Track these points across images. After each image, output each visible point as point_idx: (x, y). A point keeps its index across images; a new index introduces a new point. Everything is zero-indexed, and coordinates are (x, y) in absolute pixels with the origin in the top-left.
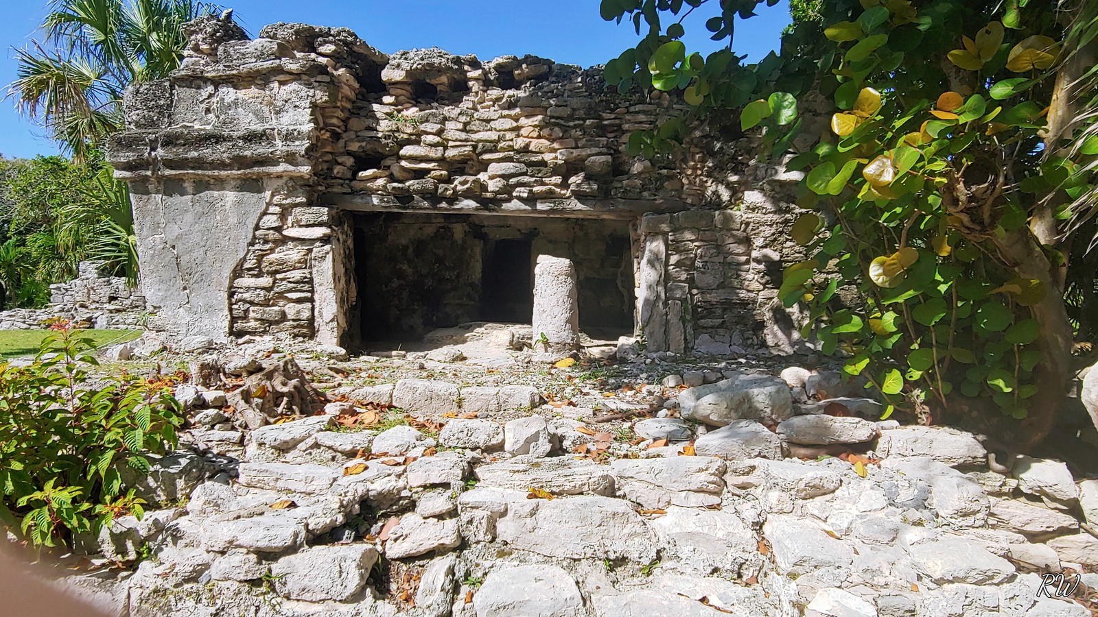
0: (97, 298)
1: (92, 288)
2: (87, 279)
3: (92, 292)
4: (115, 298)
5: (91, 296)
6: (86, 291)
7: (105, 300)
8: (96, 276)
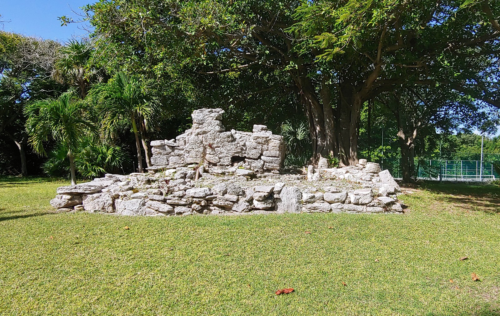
0: (214, 159)
1: (210, 146)
2: (205, 133)
3: (209, 150)
4: (243, 159)
5: (207, 157)
6: (201, 149)
7: (227, 161)
8: (218, 128)
